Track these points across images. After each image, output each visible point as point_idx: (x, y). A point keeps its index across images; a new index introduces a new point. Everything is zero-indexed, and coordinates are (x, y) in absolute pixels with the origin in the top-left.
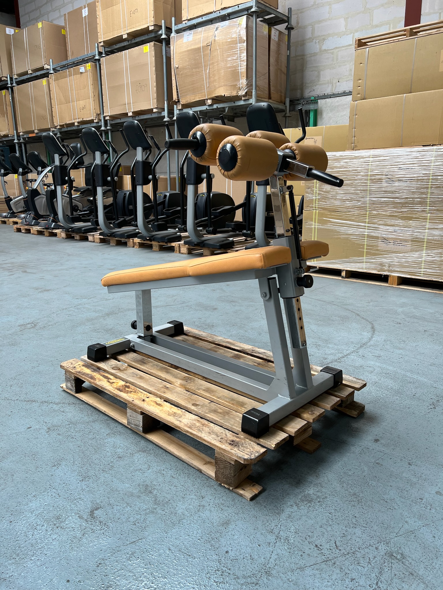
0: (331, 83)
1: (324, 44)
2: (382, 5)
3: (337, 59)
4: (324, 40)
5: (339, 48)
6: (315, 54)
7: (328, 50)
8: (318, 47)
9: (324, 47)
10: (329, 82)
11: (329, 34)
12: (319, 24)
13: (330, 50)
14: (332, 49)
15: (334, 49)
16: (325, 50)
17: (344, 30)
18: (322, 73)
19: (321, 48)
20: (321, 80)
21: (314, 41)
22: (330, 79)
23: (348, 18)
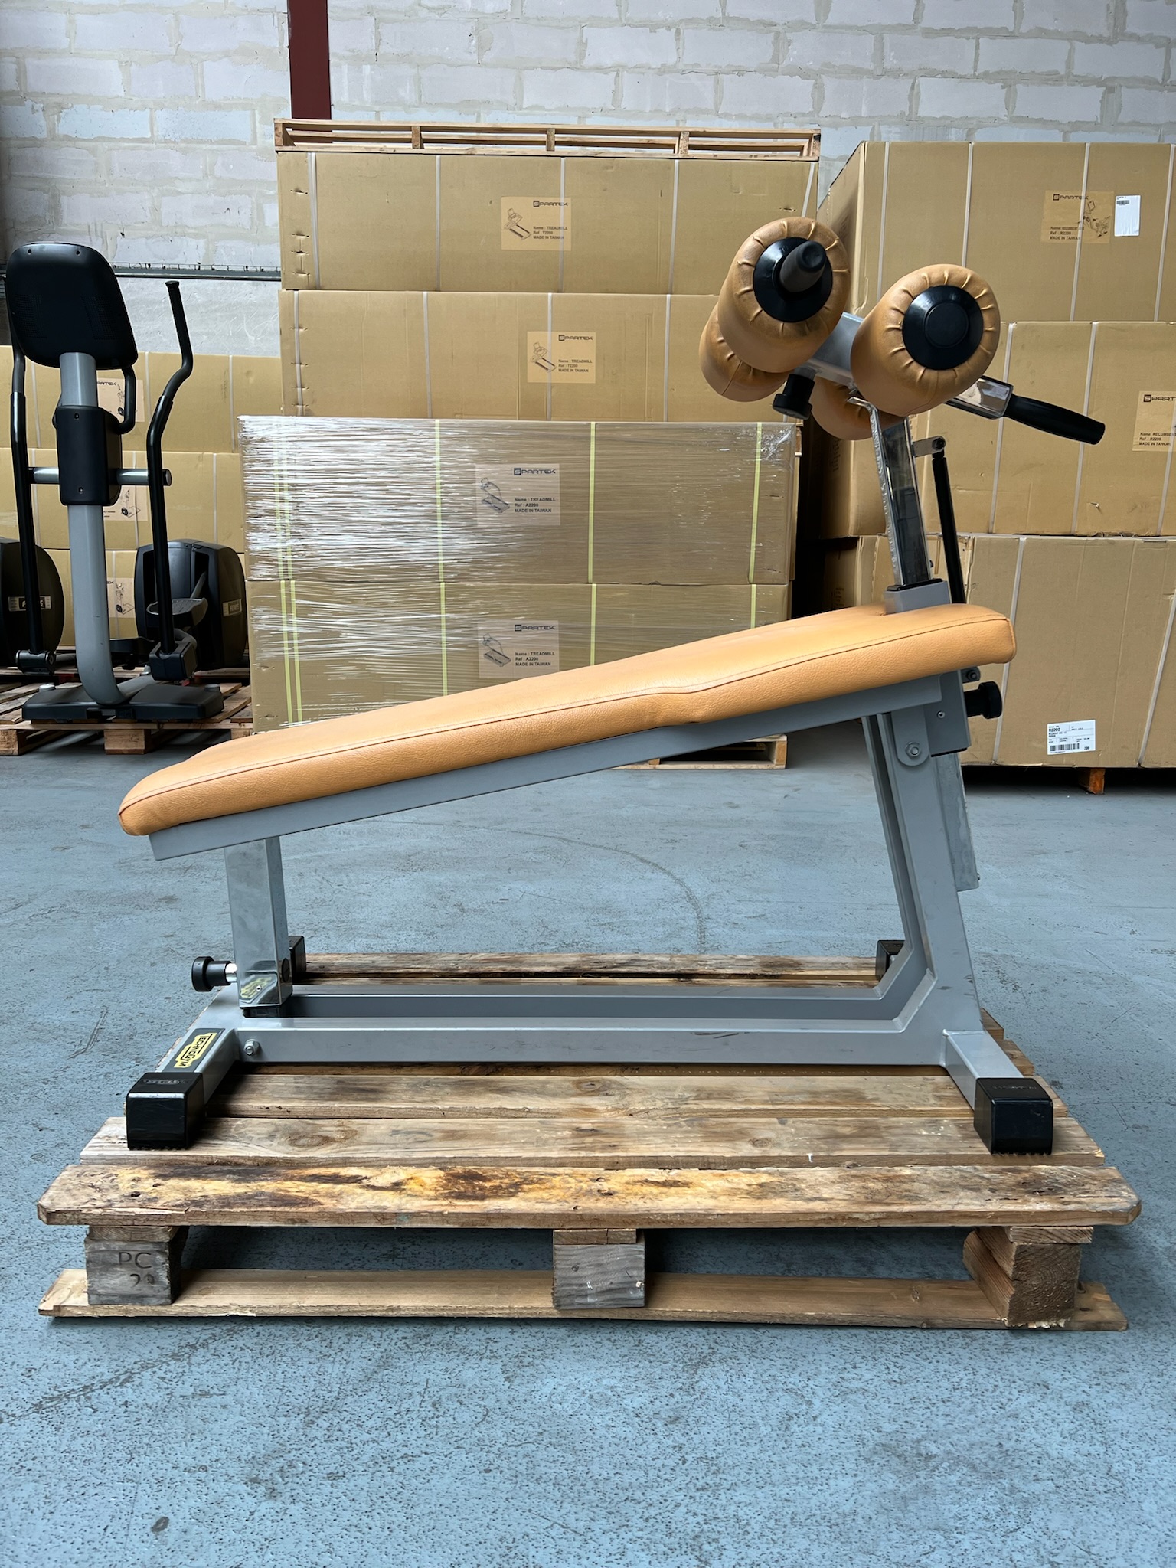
0: (99, 234)
1: (62, 120)
2: (227, 54)
3: (110, 172)
4: (60, 107)
5: (111, 139)
6: (36, 143)
7: (77, 139)
8: (42, 122)
9: (62, 129)
10: (93, 229)
11: (74, 94)
12: (39, 59)
13: (84, 140)
14: (89, 140)
15: (97, 139)
16: (67, 138)
17: (122, 94)
18: (64, 200)
19: (54, 129)
20: (65, 221)
21: (29, 103)
22: (96, 225)
23: (128, 63)
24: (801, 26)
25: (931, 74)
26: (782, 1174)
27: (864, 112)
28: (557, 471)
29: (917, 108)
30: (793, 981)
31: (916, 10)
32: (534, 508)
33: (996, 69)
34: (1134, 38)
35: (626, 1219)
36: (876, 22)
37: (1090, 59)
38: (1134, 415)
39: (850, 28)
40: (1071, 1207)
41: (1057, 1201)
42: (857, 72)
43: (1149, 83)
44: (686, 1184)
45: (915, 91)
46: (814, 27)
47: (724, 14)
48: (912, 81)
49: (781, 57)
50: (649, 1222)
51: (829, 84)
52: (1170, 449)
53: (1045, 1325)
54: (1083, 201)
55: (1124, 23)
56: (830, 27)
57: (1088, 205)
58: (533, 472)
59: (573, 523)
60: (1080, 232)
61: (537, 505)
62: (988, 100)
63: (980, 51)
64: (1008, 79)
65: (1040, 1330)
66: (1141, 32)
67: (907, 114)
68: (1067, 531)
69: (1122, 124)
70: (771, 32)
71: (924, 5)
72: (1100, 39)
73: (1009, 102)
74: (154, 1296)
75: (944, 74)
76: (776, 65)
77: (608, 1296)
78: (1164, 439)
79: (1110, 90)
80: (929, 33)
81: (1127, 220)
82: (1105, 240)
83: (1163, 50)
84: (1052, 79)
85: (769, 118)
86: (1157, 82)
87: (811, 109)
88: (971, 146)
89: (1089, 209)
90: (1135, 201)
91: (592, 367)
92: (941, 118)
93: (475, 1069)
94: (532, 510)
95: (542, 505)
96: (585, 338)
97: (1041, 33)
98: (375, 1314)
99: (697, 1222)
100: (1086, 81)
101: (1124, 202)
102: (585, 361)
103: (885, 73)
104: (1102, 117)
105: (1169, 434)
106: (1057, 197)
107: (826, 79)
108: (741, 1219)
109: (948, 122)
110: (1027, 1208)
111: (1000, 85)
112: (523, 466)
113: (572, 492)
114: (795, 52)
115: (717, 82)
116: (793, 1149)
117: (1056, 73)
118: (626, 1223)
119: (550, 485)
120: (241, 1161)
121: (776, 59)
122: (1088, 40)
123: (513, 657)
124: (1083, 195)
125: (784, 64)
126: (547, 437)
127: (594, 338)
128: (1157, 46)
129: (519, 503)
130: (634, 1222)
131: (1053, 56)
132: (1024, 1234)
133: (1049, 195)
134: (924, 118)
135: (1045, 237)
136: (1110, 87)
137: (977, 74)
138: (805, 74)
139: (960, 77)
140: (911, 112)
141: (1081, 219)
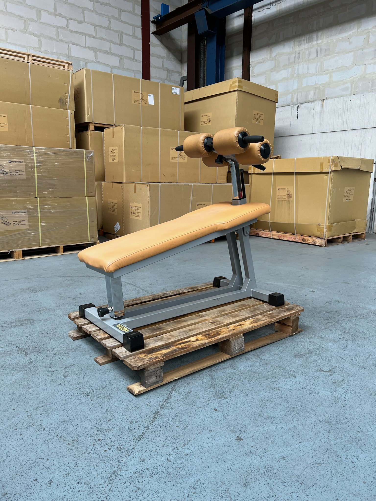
24: (32, 20)
25: (74, 44)
26: (254, 318)
27: (55, 51)
28: (24, 162)
29: (70, 53)
30: (202, 290)
31: (67, 24)
32: (16, 174)
33: (91, 47)
34: (125, 45)
35: (240, 333)
36: (56, 25)
37: (115, 49)
38: (170, 152)
39: (48, 24)
40: (297, 310)
41: (294, 310)
42: (51, 38)
43: (130, 58)
44: (243, 324)
45: (69, 48)
46: (37, 21)
47: (6, 10)
48: (68, 44)
49: (27, 28)
50: (245, 331)
51: (43, 41)
52: (178, 161)
53: (295, 334)
54: (141, 94)
55: (123, 41)
56: (42, 22)
57: (142, 95)
58: (15, 162)
59: (30, 179)
60: (141, 102)
61: (17, 173)
62: (90, 55)
63: (86, 40)
64: (95, 50)
65: (294, 334)
66: (127, 44)
67: (68, 54)
68: (158, 182)
69: (125, 69)
70: (23, 20)
71: (69, 23)
72: (117, 44)
73: (96, 56)
74: (160, 381)
75: (77, 45)
76: (25, 31)
77: (239, 350)
78: (176, 159)
79: (121, 59)
80: (71, 31)
81: (151, 100)
82: (147, 105)
83: (133, 50)
84: (106, 52)
85: (24, 47)
86: (132, 59)
87: (38, 47)
88: (113, 74)
89: (142, 97)
90: (152, 96)
91: (7, 126)
92: (78, 57)
93: (171, 320)
94: (15, 174)
95: (19, 173)
96: (3, 116)
97: (102, 38)
98: (201, 369)
99: (252, 329)
100: (115, 55)
101: (150, 96)
102: (4, 124)
103: (60, 40)
104: (120, 66)
105: (177, 158)
106: (135, 92)
107: (42, 38)
108: (257, 327)
109: (80, 59)
110: (292, 312)
111: (93, 51)
112: (12, 160)
113: (29, 169)
114: (31, 28)
115: (6, 32)
116: (249, 315)
117: (107, 51)
118: (241, 333)
119: (22, 166)
120: (157, 347)
121: (25, 28)
122: (115, 44)
123: (12, 223)
124: (141, 92)
125: (28, 31)
126: (17, 151)
127: (6, 116)
128: (131, 49)
129: (11, 172)
130: (243, 332)
131: (106, 46)
132: (293, 317)
133: (133, 91)
134: (73, 56)
135: (133, 102)
136: (121, 58)
137: (86, 46)
138: (35, 35)
139: (81, 46)
140: (69, 54)
141: (141, 99)
